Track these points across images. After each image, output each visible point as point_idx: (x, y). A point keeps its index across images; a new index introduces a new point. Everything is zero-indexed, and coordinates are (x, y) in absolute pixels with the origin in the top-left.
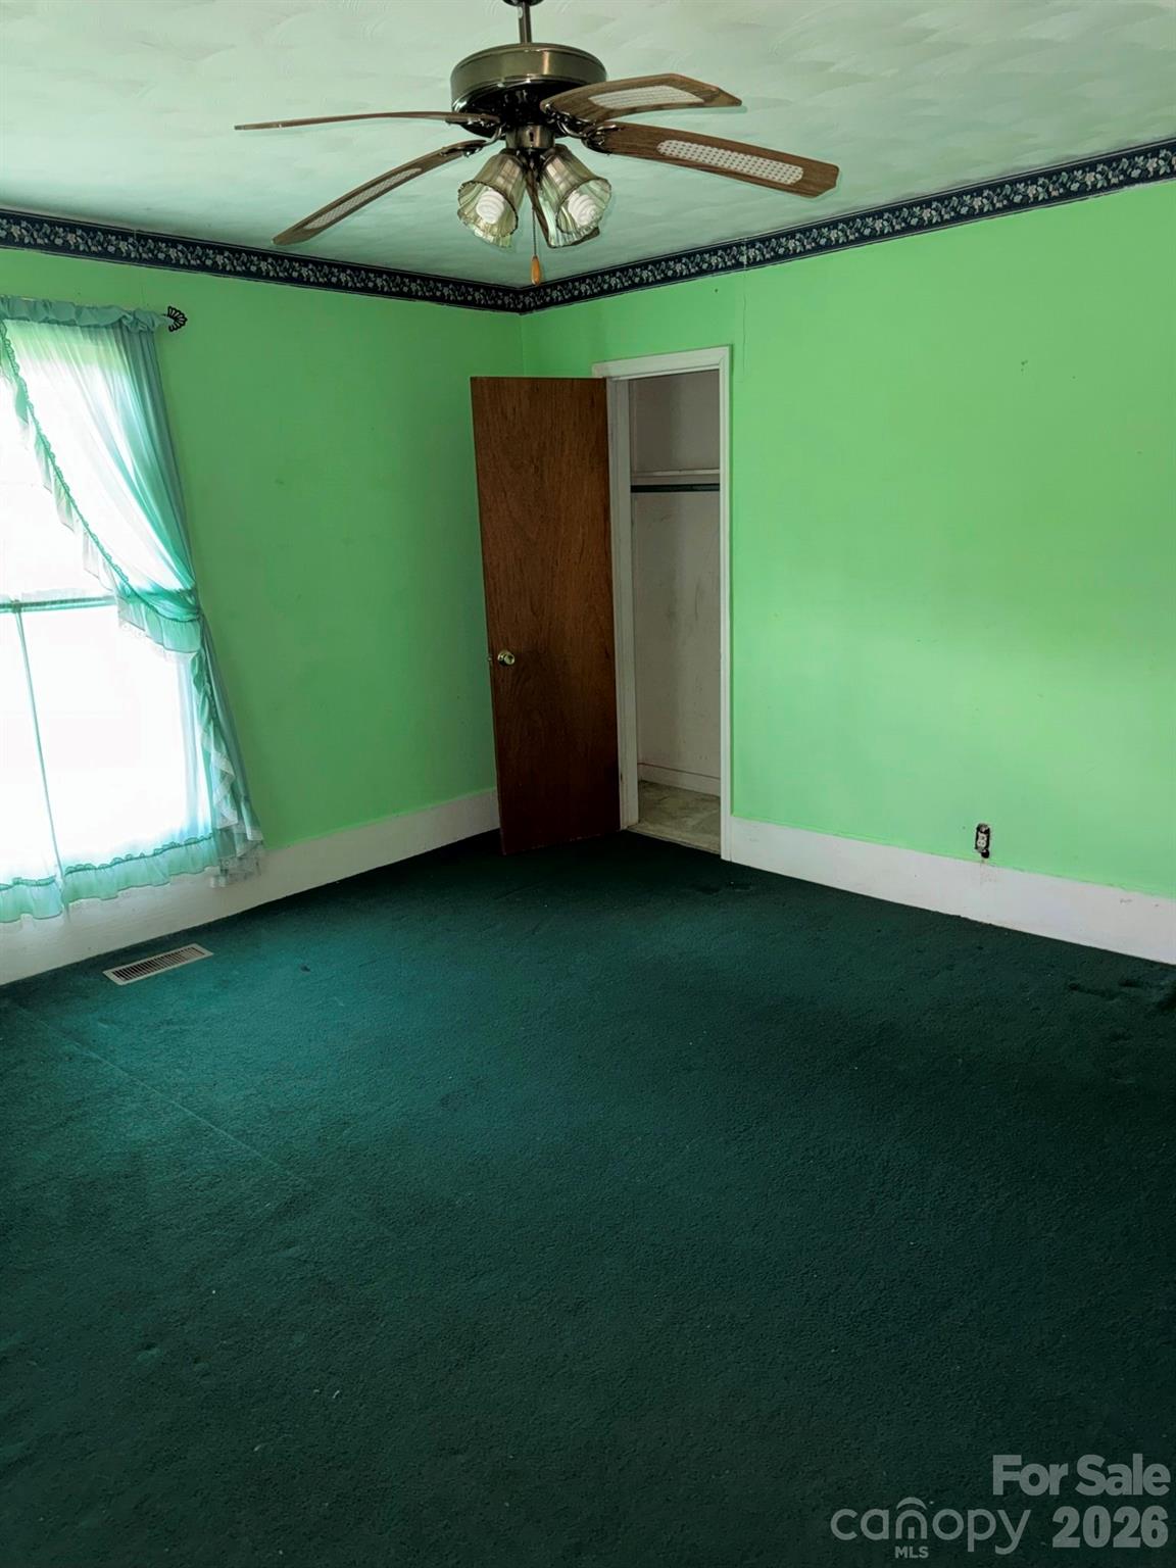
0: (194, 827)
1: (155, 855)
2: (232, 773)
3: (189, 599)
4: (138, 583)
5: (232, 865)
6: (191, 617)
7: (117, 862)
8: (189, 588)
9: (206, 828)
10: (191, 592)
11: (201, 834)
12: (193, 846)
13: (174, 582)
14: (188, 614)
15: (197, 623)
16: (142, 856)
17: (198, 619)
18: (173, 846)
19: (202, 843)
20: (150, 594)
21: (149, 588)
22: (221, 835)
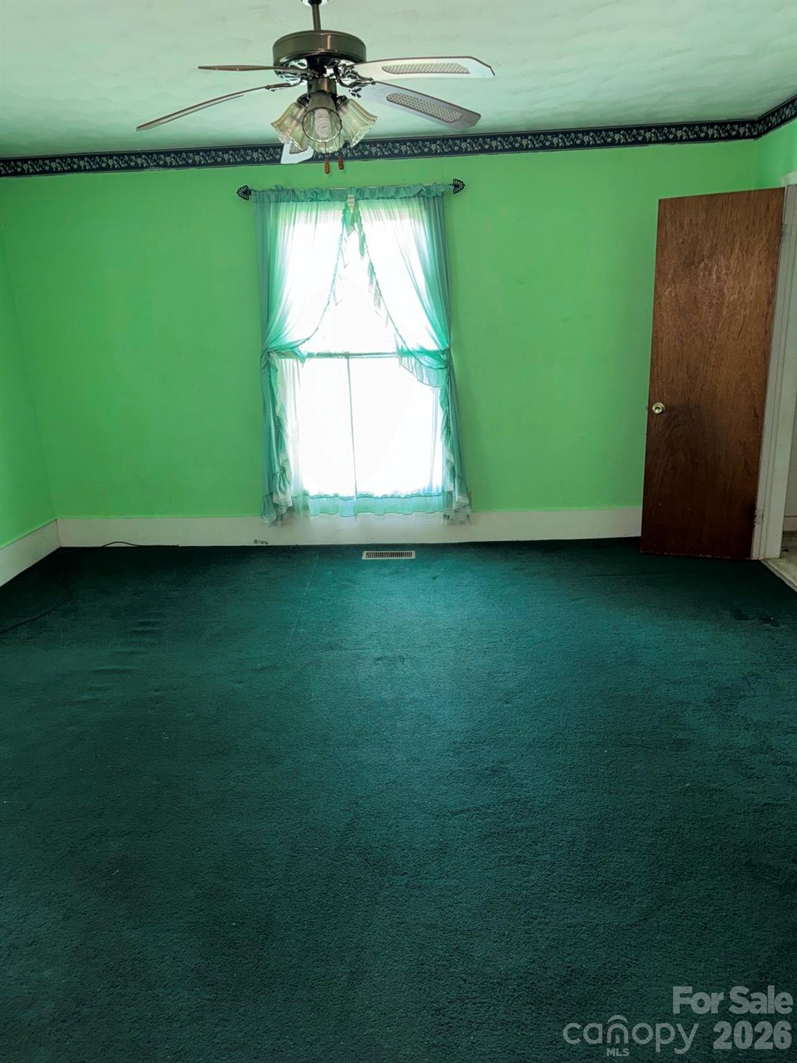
0: (430, 488)
1: (405, 497)
2: (452, 460)
3: (442, 356)
4: (412, 346)
5: (451, 514)
6: (442, 366)
7: (385, 497)
8: (442, 349)
9: (438, 490)
10: (443, 352)
11: (434, 491)
12: (429, 498)
13: (432, 346)
14: (441, 364)
15: (445, 370)
16: (399, 497)
17: (446, 368)
18: (418, 495)
19: (434, 498)
20: (418, 352)
21: (419, 350)
22: (447, 496)
